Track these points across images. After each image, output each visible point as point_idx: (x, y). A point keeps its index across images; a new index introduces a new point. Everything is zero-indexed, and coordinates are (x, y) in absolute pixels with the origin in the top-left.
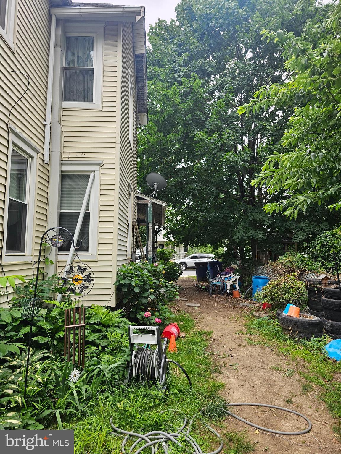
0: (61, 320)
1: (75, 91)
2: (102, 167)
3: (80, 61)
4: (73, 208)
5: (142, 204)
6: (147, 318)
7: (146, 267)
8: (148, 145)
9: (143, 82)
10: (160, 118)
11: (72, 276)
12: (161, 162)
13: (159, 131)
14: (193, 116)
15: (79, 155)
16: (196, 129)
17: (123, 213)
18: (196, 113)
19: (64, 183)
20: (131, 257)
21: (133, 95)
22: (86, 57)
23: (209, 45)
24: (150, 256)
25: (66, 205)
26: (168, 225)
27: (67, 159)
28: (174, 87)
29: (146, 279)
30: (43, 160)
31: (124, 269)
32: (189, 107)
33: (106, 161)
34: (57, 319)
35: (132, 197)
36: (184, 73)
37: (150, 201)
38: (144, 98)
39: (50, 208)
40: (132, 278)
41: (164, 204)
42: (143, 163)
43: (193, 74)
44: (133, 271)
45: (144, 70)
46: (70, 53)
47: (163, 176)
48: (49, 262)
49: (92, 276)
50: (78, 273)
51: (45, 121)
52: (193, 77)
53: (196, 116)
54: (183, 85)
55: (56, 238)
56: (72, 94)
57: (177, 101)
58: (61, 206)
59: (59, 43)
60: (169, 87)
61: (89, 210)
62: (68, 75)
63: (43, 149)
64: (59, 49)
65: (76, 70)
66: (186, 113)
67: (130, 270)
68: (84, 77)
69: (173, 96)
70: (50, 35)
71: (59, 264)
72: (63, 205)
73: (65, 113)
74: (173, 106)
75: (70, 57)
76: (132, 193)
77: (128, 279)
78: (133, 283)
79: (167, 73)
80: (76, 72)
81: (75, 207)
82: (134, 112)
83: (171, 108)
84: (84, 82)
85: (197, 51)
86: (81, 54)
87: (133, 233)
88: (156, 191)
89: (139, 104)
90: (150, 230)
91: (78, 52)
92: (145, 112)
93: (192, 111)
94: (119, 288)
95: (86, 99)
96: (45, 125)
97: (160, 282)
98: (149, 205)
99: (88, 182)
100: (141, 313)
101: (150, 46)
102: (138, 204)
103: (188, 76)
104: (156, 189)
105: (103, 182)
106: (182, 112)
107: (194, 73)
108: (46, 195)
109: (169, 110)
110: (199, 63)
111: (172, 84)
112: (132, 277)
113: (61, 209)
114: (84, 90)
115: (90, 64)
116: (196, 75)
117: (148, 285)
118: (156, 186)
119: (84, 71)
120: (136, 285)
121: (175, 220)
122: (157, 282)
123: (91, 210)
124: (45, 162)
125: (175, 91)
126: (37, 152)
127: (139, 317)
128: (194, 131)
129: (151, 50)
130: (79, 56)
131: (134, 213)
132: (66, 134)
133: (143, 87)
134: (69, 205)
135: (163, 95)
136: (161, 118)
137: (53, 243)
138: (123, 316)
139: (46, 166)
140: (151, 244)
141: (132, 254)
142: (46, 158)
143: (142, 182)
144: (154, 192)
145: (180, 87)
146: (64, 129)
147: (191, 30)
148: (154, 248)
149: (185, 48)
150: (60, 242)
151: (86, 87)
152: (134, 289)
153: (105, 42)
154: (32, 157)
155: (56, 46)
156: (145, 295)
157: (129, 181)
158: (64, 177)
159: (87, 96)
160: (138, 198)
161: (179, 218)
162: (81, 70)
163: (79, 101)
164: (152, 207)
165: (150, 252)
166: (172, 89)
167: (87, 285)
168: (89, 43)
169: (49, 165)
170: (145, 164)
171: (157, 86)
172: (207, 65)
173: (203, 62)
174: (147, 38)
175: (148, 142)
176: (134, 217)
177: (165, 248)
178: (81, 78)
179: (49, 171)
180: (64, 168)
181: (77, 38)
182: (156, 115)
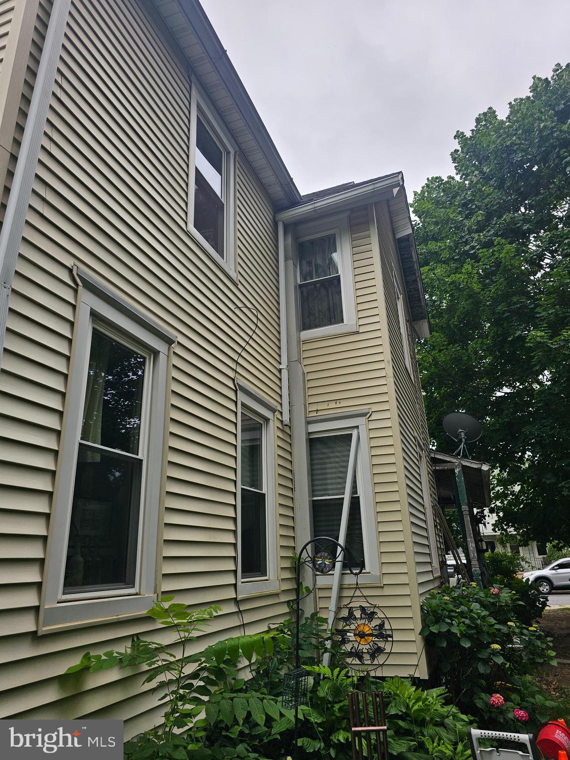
0: (337, 707)
1: (317, 314)
2: (369, 419)
3: (320, 270)
4: (330, 492)
5: (443, 471)
6: (498, 708)
7: (476, 596)
8: (436, 367)
9: (415, 274)
10: (449, 321)
11: (352, 627)
12: (464, 391)
13: (452, 341)
14: (509, 305)
15: (332, 405)
16: (520, 325)
17: (414, 493)
18: (515, 299)
19: (314, 452)
20: (439, 574)
21: (401, 297)
22: (328, 262)
23: (517, 191)
24: (476, 568)
25: (320, 488)
26: (498, 503)
27: (314, 414)
28: (467, 267)
29: (479, 622)
30: (282, 421)
31: (434, 602)
32: (499, 293)
33: (375, 408)
34: (329, 702)
35: (424, 460)
36: (480, 241)
37: (457, 463)
38: (419, 296)
39: (297, 495)
40: (452, 620)
41: (485, 468)
42: (432, 397)
43: (497, 240)
44: (451, 606)
45: (414, 257)
46: (304, 262)
47: (471, 415)
48: (304, 590)
49: (387, 626)
50: (363, 621)
51: (280, 363)
52: (499, 244)
53: (515, 304)
54: (483, 260)
55: (321, 558)
56: (311, 317)
57: (476, 287)
58: (313, 492)
59: (290, 254)
60: (457, 268)
61: (357, 494)
62: (305, 294)
63: (281, 404)
64: (290, 262)
65: (315, 283)
66: (496, 301)
67: (446, 604)
68: (327, 291)
69: (467, 282)
70: (277, 247)
71: (320, 594)
72: (316, 488)
73: (306, 347)
74: (470, 296)
75: (306, 268)
76: (423, 454)
77: (444, 621)
78: (455, 630)
79: (450, 248)
80: (315, 287)
81: (333, 489)
82: (407, 321)
83: (466, 300)
84: (328, 296)
85: (499, 203)
86: (319, 262)
87: (436, 526)
88: (465, 443)
89: (412, 308)
90: (467, 519)
91: (316, 260)
92: (423, 318)
93: (505, 297)
94: (430, 641)
95: (333, 320)
96: (281, 369)
97: (510, 628)
98: (456, 471)
99: (350, 446)
100: (483, 695)
101: (417, 218)
102: (435, 472)
103: (488, 244)
104: (463, 440)
105: (374, 443)
106: (488, 303)
107: (499, 238)
108: (289, 476)
109: (464, 304)
110: (505, 220)
111: (462, 262)
112: (451, 618)
113: (314, 496)
114: (329, 309)
115: (334, 270)
116: (503, 241)
117: (486, 637)
118: (463, 434)
119: (327, 283)
120: (461, 634)
121: (511, 494)
122: (505, 629)
123: (360, 493)
124: (285, 423)
125: (470, 273)
126: (273, 411)
127: (479, 704)
128: (516, 330)
129: (419, 224)
130: (317, 264)
131: (432, 489)
132: (310, 377)
133: (416, 281)
134: (324, 487)
135: (451, 284)
136: (453, 320)
137: (317, 567)
138: (447, 702)
139: (286, 429)
140: (474, 545)
141: (441, 568)
142: (286, 418)
143: (436, 429)
144: (462, 446)
145: (477, 264)
146: (307, 370)
147: (481, 178)
148: (480, 551)
149: (474, 207)
150: (327, 563)
151: (331, 304)
152: (459, 642)
153: (353, 236)
154: (267, 420)
155: (286, 259)
156: (484, 655)
157: (416, 434)
158: (313, 443)
159: (334, 315)
160: (434, 461)
161: (517, 488)
162: (322, 282)
163: (323, 326)
164: (462, 474)
165: (475, 562)
166: (463, 270)
167: (381, 645)
168: (330, 244)
169: (290, 427)
170: (436, 397)
171: (438, 271)
172: (520, 220)
173: (511, 218)
174: (411, 209)
175: (435, 361)
176: (433, 495)
177: (499, 549)
178: (323, 292)
179: (290, 436)
180: (313, 428)
181: (312, 242)
182: (443, 317)
